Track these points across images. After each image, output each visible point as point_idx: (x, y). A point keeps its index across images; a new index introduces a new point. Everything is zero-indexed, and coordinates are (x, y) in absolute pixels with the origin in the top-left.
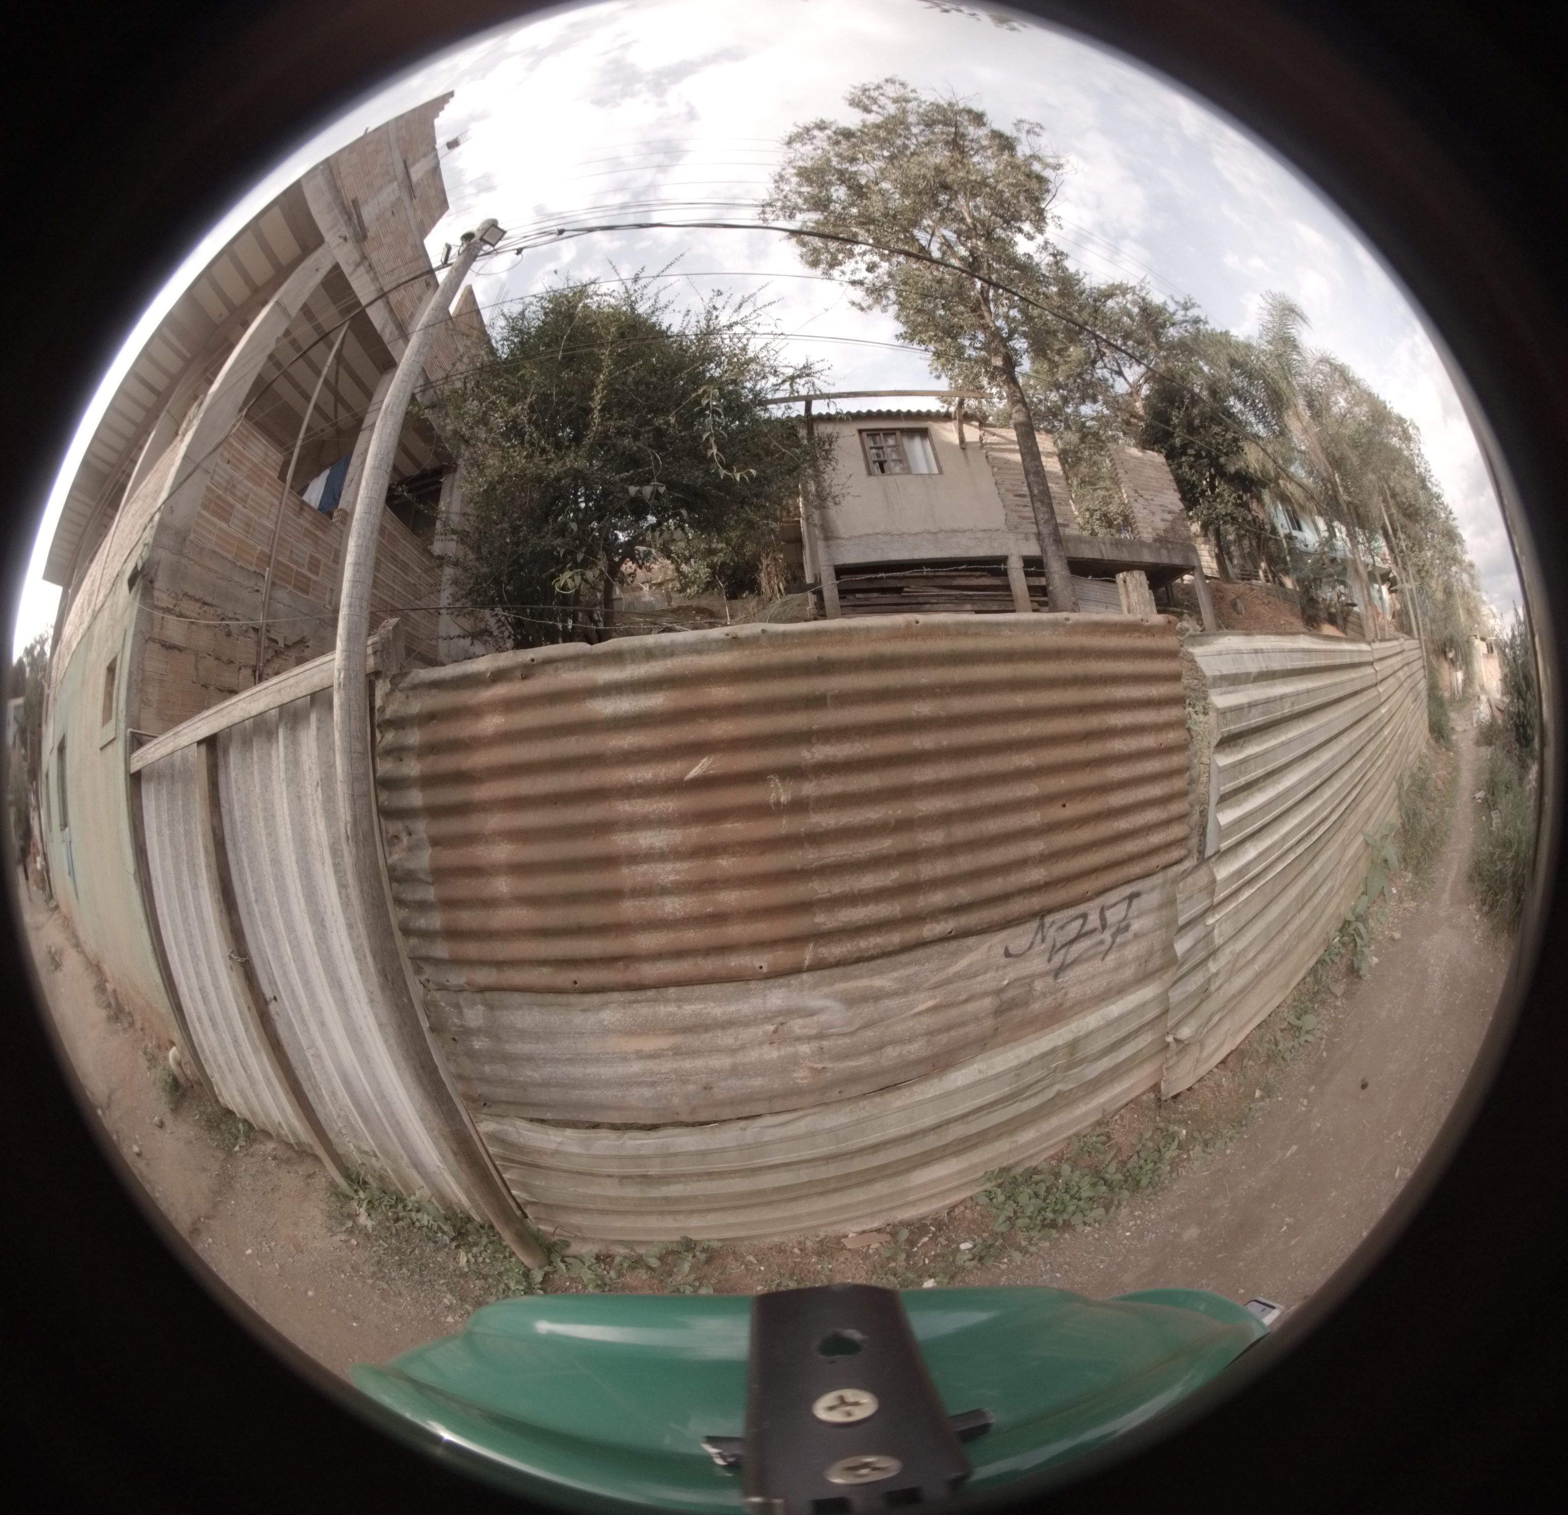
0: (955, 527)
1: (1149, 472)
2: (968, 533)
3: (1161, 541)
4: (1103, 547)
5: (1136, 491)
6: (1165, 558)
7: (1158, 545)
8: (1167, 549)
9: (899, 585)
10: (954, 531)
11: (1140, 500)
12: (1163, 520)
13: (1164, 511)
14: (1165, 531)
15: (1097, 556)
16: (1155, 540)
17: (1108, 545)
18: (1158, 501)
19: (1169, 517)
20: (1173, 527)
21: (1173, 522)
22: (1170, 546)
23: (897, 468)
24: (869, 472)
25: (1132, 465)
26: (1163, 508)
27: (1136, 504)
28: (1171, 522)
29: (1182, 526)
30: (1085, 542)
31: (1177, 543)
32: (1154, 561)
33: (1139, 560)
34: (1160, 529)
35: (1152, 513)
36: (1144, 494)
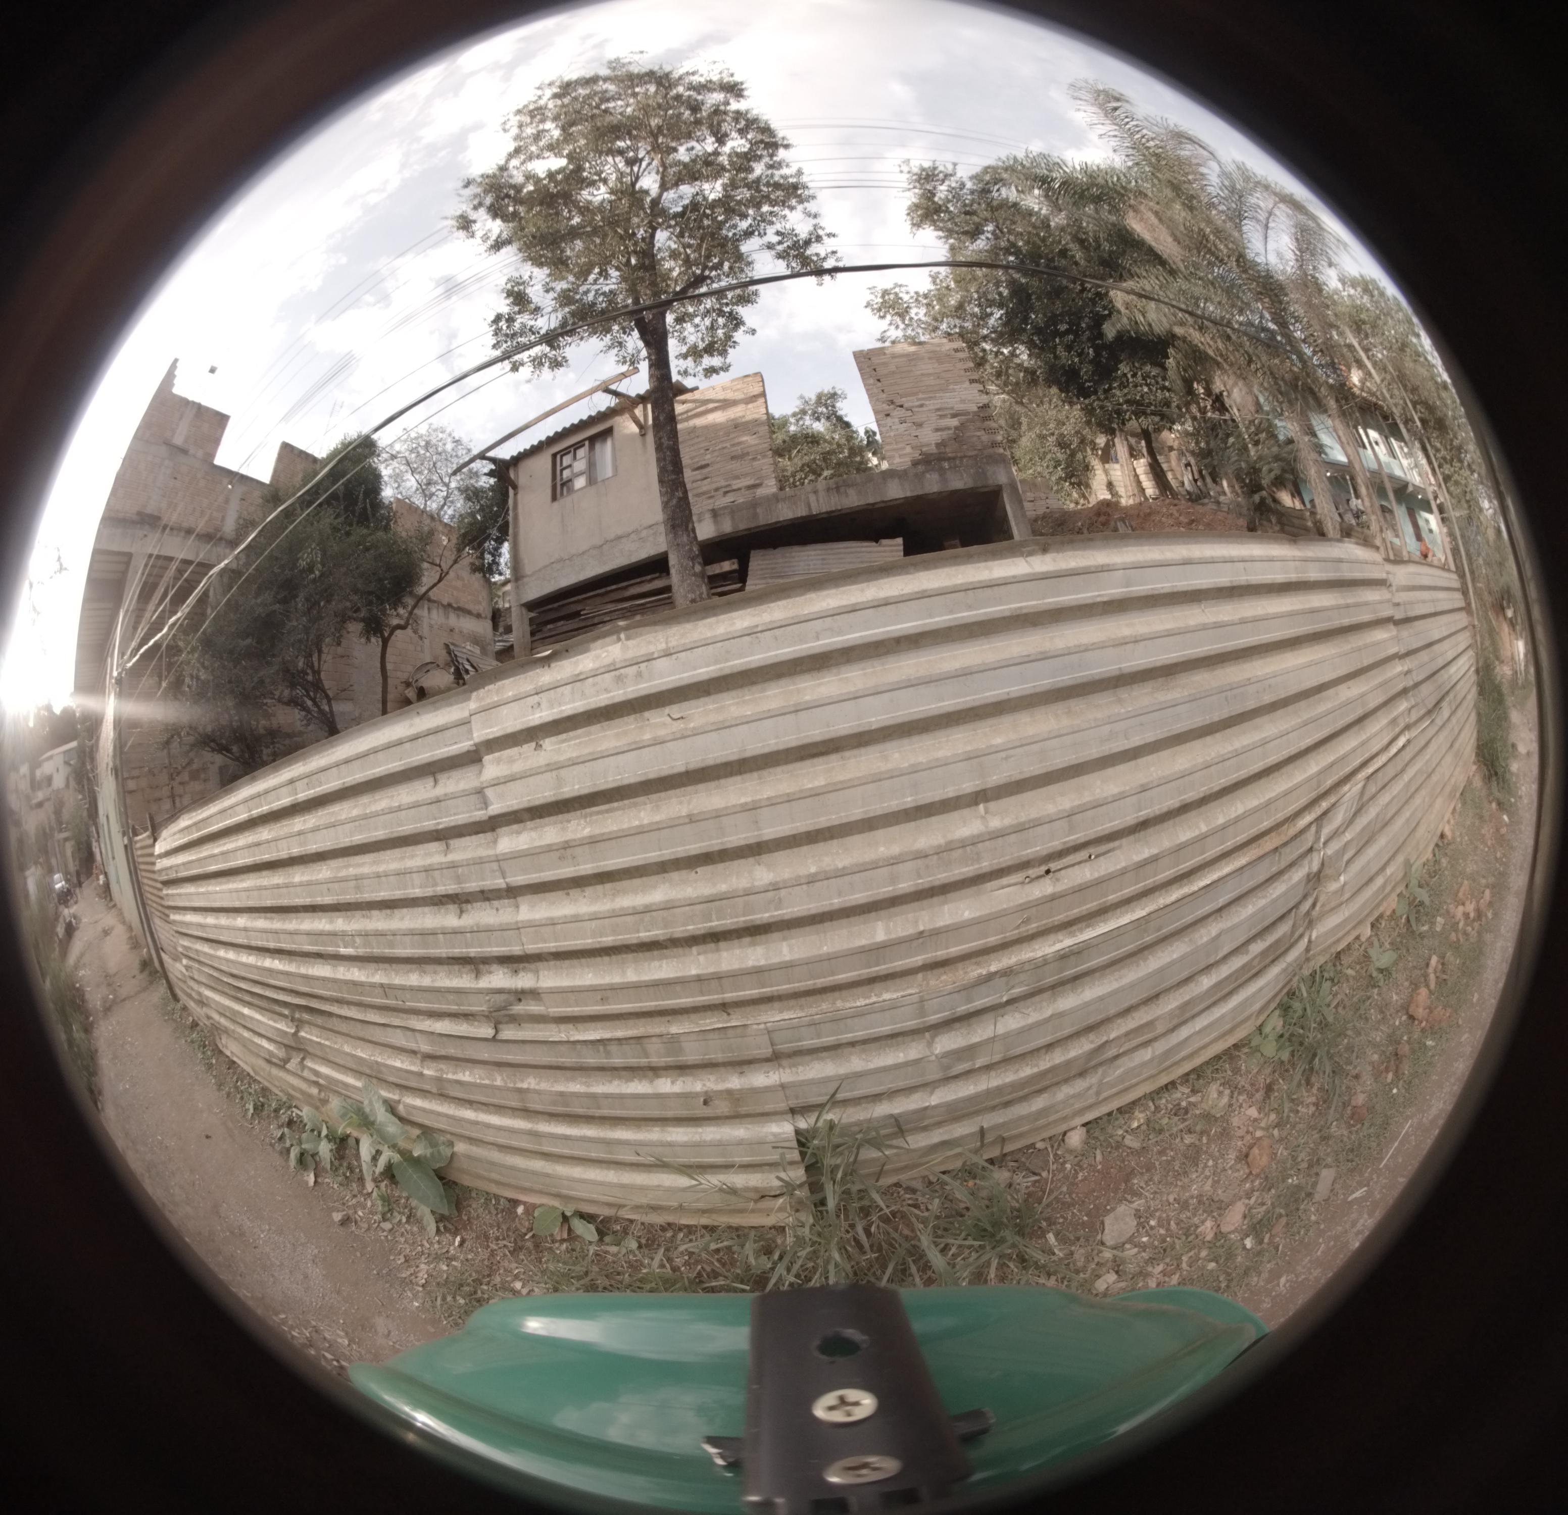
0: (620, 532)
1: (925, 368)
2: (633, 536)
3: (928, 461)
4: (812, 498)
5: (892, 402)
6: (932, 484)
7: (921, 468)
8: (941, 470)
9: (580, 609)
10: (619, 538)
11: (899, 413)
12: (937, 430)
13: (942, 417)
14: (938, 445)
15: (801, 512)
16: (915, 463)
17: (822, 494)
18: (932, 404)
19: (955, 422)
20: (959, 434)
21: (962, 427)
22: (946, 465)
23: (580, 483)
24: (554, 498)
25: (892, 368)
26: (941, 413)
27: (889, 418)
28: (956, 428)
29: (979, 429)
30: (784, 500)
31: (962, 458)
32: (909, 494)
33: (878, 499)
34: (928, 445)
35: (920, 425)
36: (910, 402)
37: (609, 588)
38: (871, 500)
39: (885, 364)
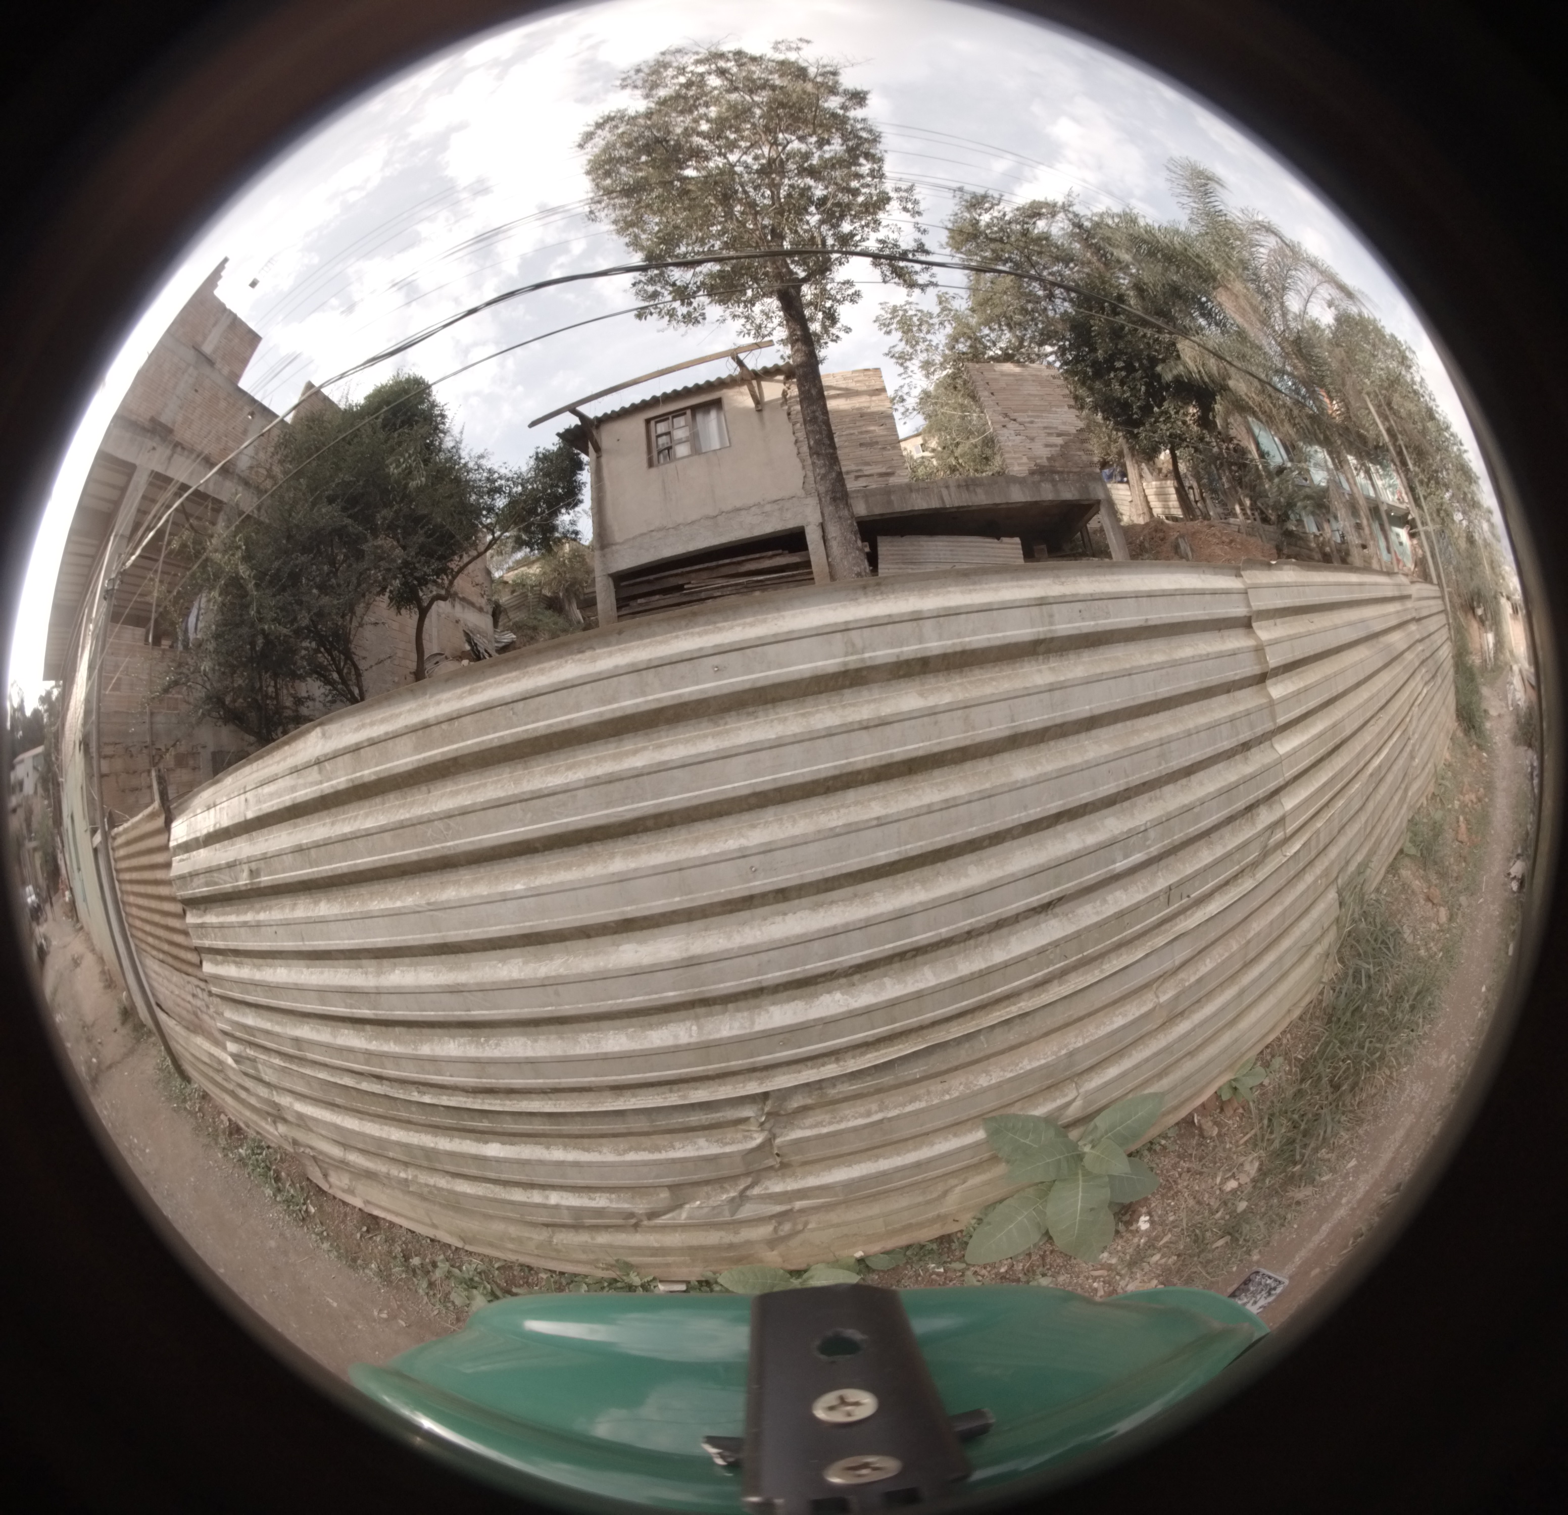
0: (738, 504)
1: (1031, 389)
2: (753, 509)
3: (1042, 472)
4: (945, 492)
5: (1006, 415)
6: (1047, 493)
7: (1037, 478)
8: (1053, 481)
9: (680, 583)
10: (738, 510)
11: (1012, 425)
12: (1047, 446)
13: (1050, 434)
14: (1048, 459)
15: (935, 504)
16: (1032, 473)
17: (953, 489)
18: (1040, 423)
19: (1060, 441)
20: (1064, 452)
21: (1065, 446)
22: (1057, 477)
23: (682, 450)
24: (651, 464)
25: (1003, 384)
26: (1049, 430)
27: (1005, 430)
28: (1062, 446)
29: (1079, 449)
30: (918, 490)
31: (1069, 473)
32: (1029, 499)
33: (1004, 501)
34: (1041, 458)
35: (1032, 439)
36: (1021, 417)
37: (721, 562)
38: (998, 501)
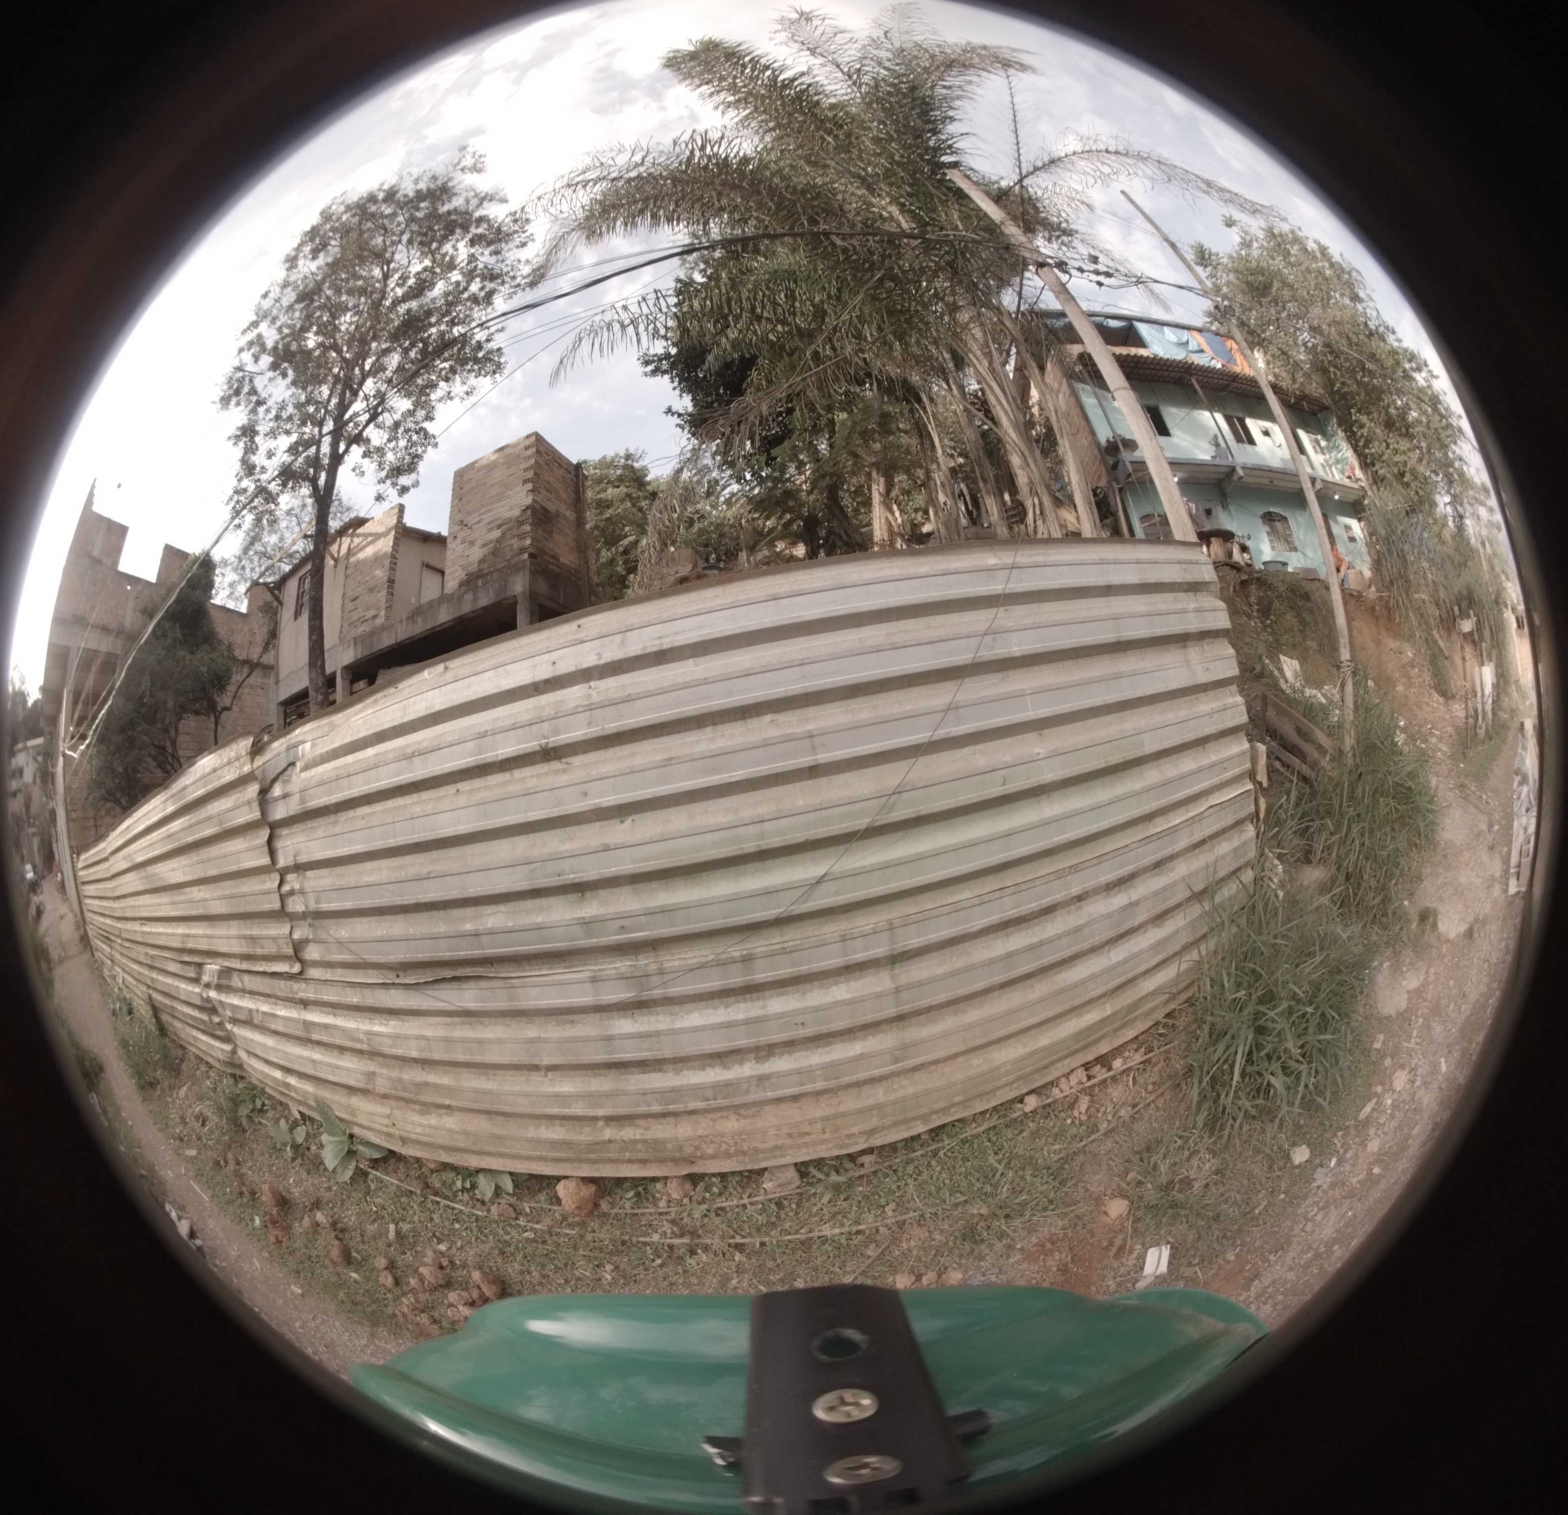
1: (497, 476)
3: (469, 580)
5: (462, 522)
6: (468, 605)
7: (463, 589)
12: (484, 545)
13: (490, 530)
14: (482, 562)
16: (461, 585)
17: (402, 622)
18: (487, 518)
19: (497, 534)
20: (498, 547)
21: (502, 538)
22: (480, 582)
25: (473, 484)
26: (491, 526)
27: (455, 540)
28: (498, 540)
29: (513, 537)
31: (494, 572)
32: (451, 617)
33: (432, 626)
34: (474, 563)
35: (472, 543)
36: (471, 520)
38: (428, 627)
39: (471, 480)
